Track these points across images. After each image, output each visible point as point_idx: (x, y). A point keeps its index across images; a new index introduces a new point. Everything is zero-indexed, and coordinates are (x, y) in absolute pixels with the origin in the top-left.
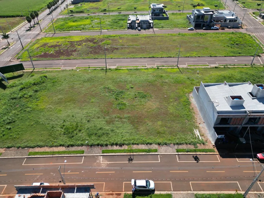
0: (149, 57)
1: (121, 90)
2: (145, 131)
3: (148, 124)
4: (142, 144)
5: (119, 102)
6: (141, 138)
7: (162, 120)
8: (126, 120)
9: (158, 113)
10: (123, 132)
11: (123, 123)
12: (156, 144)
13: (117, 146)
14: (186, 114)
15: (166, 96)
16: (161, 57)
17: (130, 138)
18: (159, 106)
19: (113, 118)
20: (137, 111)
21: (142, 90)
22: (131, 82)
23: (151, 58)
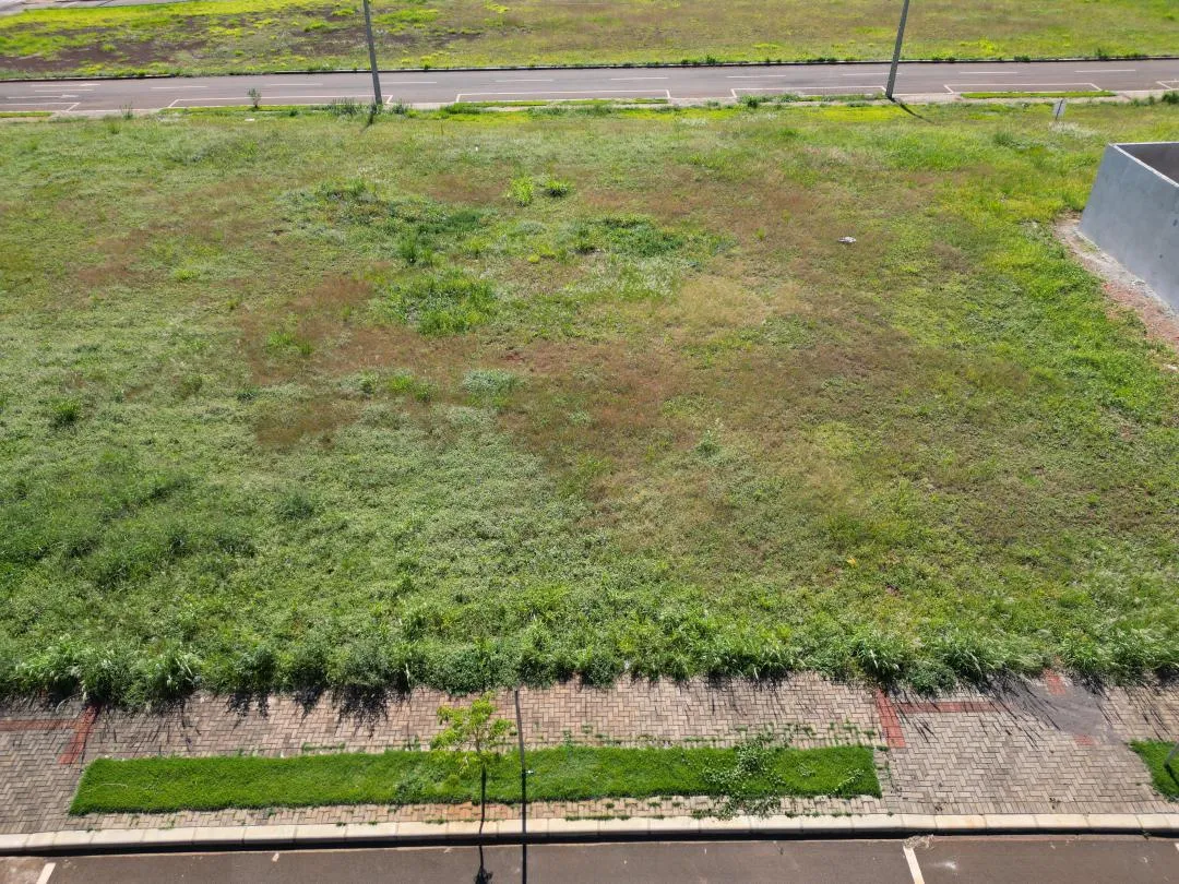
0: (685, 64)
1: (460, 207)
2: (682, 517)
3: (707, 450)
4: (654, 677)
5: (435, 276)
6: (644, 595)
7: (859, 418)
8: (482, 416)
9: (804, 358)
10: (419, 526)
11: (441, 437)
12: (840, 675)
13: (309, 704)
14: (1094, 365)
15: (850, 239)
16: (768, 64)
17: (503, 598)
18: (808, 307)
19: (346, 397)
20: (595, 341)
21: (642, 210)
22: (549, 163)
23: (696, 65)
